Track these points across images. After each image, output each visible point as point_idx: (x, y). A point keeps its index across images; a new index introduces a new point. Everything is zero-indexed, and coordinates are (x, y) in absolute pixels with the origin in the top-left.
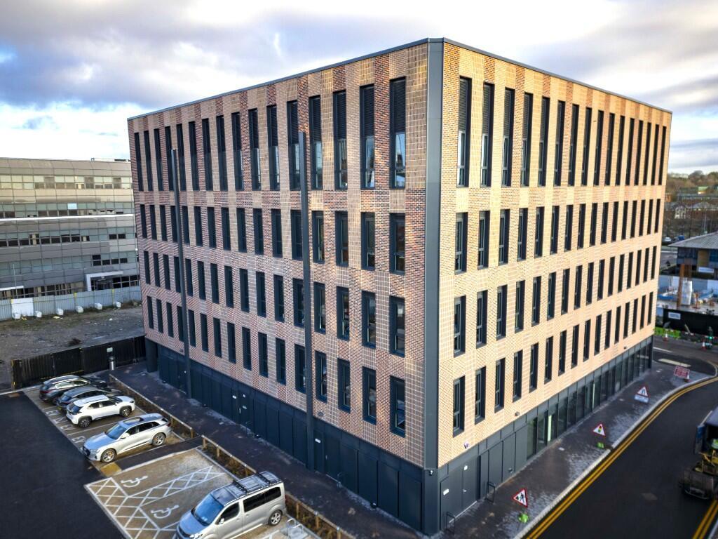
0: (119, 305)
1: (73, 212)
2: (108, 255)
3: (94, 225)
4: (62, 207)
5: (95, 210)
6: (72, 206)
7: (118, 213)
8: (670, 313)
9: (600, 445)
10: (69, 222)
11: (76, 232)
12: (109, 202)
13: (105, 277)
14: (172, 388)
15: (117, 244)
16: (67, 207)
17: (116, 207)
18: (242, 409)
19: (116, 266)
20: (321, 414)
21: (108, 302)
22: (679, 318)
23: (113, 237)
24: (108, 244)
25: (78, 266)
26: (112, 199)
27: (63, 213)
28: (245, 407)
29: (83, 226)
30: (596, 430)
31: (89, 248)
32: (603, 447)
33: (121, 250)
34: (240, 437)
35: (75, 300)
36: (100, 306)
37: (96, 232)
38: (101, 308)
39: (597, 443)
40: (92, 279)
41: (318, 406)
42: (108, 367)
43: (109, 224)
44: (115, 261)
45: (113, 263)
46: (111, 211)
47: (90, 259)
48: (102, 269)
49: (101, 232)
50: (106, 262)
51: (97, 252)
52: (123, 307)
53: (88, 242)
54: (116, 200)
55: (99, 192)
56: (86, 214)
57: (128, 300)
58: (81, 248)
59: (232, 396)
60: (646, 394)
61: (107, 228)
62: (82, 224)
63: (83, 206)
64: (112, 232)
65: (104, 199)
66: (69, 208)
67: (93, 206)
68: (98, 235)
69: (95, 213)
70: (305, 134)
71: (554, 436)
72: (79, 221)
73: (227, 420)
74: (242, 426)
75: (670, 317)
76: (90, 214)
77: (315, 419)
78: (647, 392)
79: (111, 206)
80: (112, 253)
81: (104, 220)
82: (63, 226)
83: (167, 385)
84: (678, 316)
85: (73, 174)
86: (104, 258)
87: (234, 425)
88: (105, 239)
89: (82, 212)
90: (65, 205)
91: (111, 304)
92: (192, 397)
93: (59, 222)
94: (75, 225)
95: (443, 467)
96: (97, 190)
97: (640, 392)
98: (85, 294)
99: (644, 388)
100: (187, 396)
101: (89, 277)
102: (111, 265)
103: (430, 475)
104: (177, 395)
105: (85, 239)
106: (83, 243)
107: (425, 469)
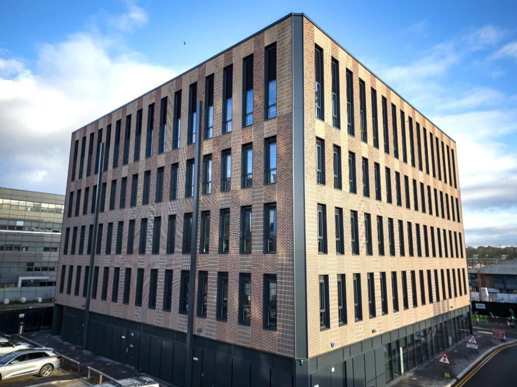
0: (40, 300)
1: (20, 228)
2: (40, 263)
3: (35, 239)
4: (11, 223)
5: (37, 228)
6: (20, 223)
7: (54, 231)
8: (477, 304)
9: (447, 375)
10: (15, 235)
11: (19, 243)
12: (49, 222)
13: (34, 280)
14: (70, 344)
15: (49, 255)
16: (16, 223)
17: (54, 227)
18: (130, 348)
19: (44, 273)
20: (200, 331)
21: (31, 298)
22: (484, 308)
23: (46, 249)
24: (42, 254)
25: (14, 271)
26: (52, 220)
27: (12, 228)
28: (132, 346)
29: (25, 238)
30: (442, 360)
31: (25, 256)
32: (449, 377)
33: (51, 260)
34: (124, 372)
35: (4, 293)
36: (24, 299)
37: (34, 245)
38: (25, 301)
39: (443, 374)
40: (23, 280)
41: (198, 322)
42: (17, 331)
43: (46, 239)
44: (45, 269)
45: (42, 270)
46: (50, 229)
47: (25, 265)
48: (33, 273)
49: (39, 245)
50: (37, 269)
51: (31, 260)
52: (43, 301)
53: (27, 252)
54: (55, 222)
55: (43, 215)
56: (29, 230)
57: (49, 297)
58: (20, 256)
59: (121, 337)
60: (475, 342)
61: (44, 242)
62: (24, 237)
63: (28, 224)
64: (47, 245)
65: (46, 220)
66: (17, 225)
67: (36, 224)
68: (36, 247)
69: (37, 230)
70: (201, 102)
71: (406, 370)
72: (23, 235)
73: (114, 362)
74: (128, 366)
75: (477, 307)
76: (32, 231)
77: (195, 336)
78: (476, 340)
79: (50, 226)
80: (44, 262)
81: (42, 235)
82: (9, 238)
83: (66, 343)
84: (483, 306)
85: (26, 200)
86: (36, 265)
87: (119, 365)
88: (40, 251)
89: (27, 228)
90: (15, 222)
91: (34, 299)
92: (86, 349)
93: (7, 234)
94: (20, 238)
95: (312, 359)
96: (42, 213)
97: (470, 341)
98: (15, 289)
99: (473, 337)
100: (81, 349)
101: (21, 279)
102: (41, 272)
103: (301, 365)
104: (73, 348)
105: (24, 249)
106: (22, 252)
107: (296, 358)
